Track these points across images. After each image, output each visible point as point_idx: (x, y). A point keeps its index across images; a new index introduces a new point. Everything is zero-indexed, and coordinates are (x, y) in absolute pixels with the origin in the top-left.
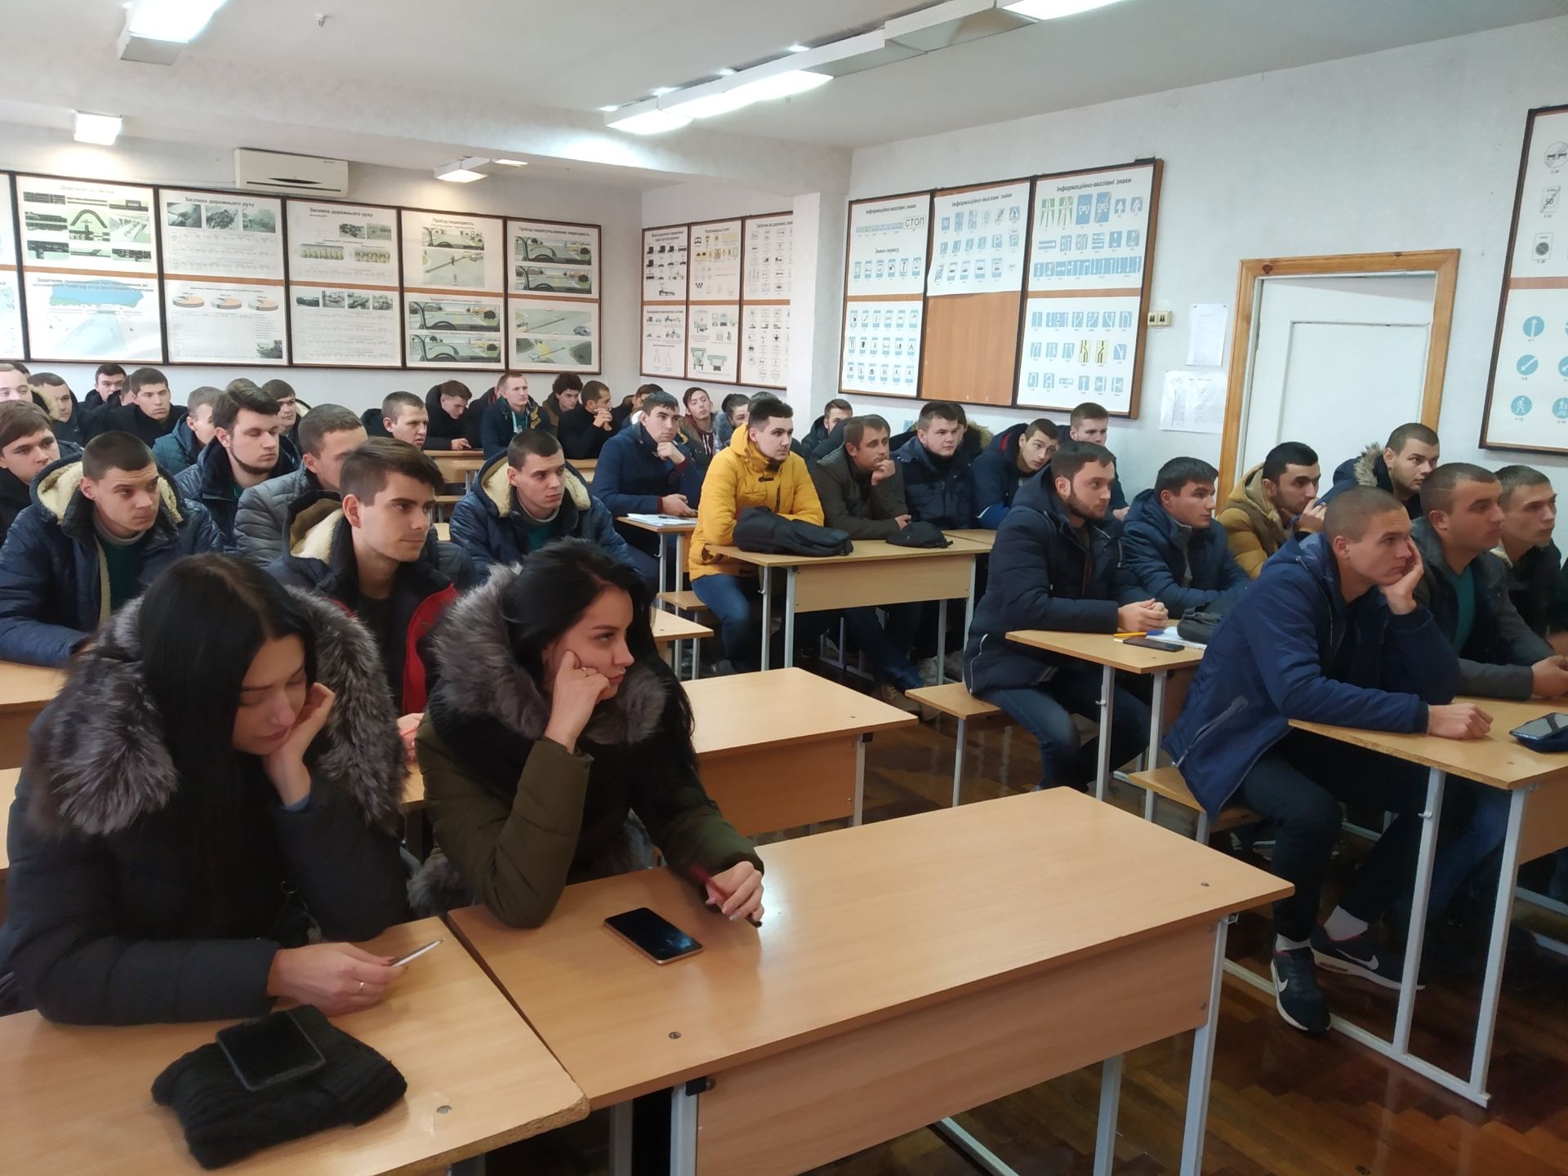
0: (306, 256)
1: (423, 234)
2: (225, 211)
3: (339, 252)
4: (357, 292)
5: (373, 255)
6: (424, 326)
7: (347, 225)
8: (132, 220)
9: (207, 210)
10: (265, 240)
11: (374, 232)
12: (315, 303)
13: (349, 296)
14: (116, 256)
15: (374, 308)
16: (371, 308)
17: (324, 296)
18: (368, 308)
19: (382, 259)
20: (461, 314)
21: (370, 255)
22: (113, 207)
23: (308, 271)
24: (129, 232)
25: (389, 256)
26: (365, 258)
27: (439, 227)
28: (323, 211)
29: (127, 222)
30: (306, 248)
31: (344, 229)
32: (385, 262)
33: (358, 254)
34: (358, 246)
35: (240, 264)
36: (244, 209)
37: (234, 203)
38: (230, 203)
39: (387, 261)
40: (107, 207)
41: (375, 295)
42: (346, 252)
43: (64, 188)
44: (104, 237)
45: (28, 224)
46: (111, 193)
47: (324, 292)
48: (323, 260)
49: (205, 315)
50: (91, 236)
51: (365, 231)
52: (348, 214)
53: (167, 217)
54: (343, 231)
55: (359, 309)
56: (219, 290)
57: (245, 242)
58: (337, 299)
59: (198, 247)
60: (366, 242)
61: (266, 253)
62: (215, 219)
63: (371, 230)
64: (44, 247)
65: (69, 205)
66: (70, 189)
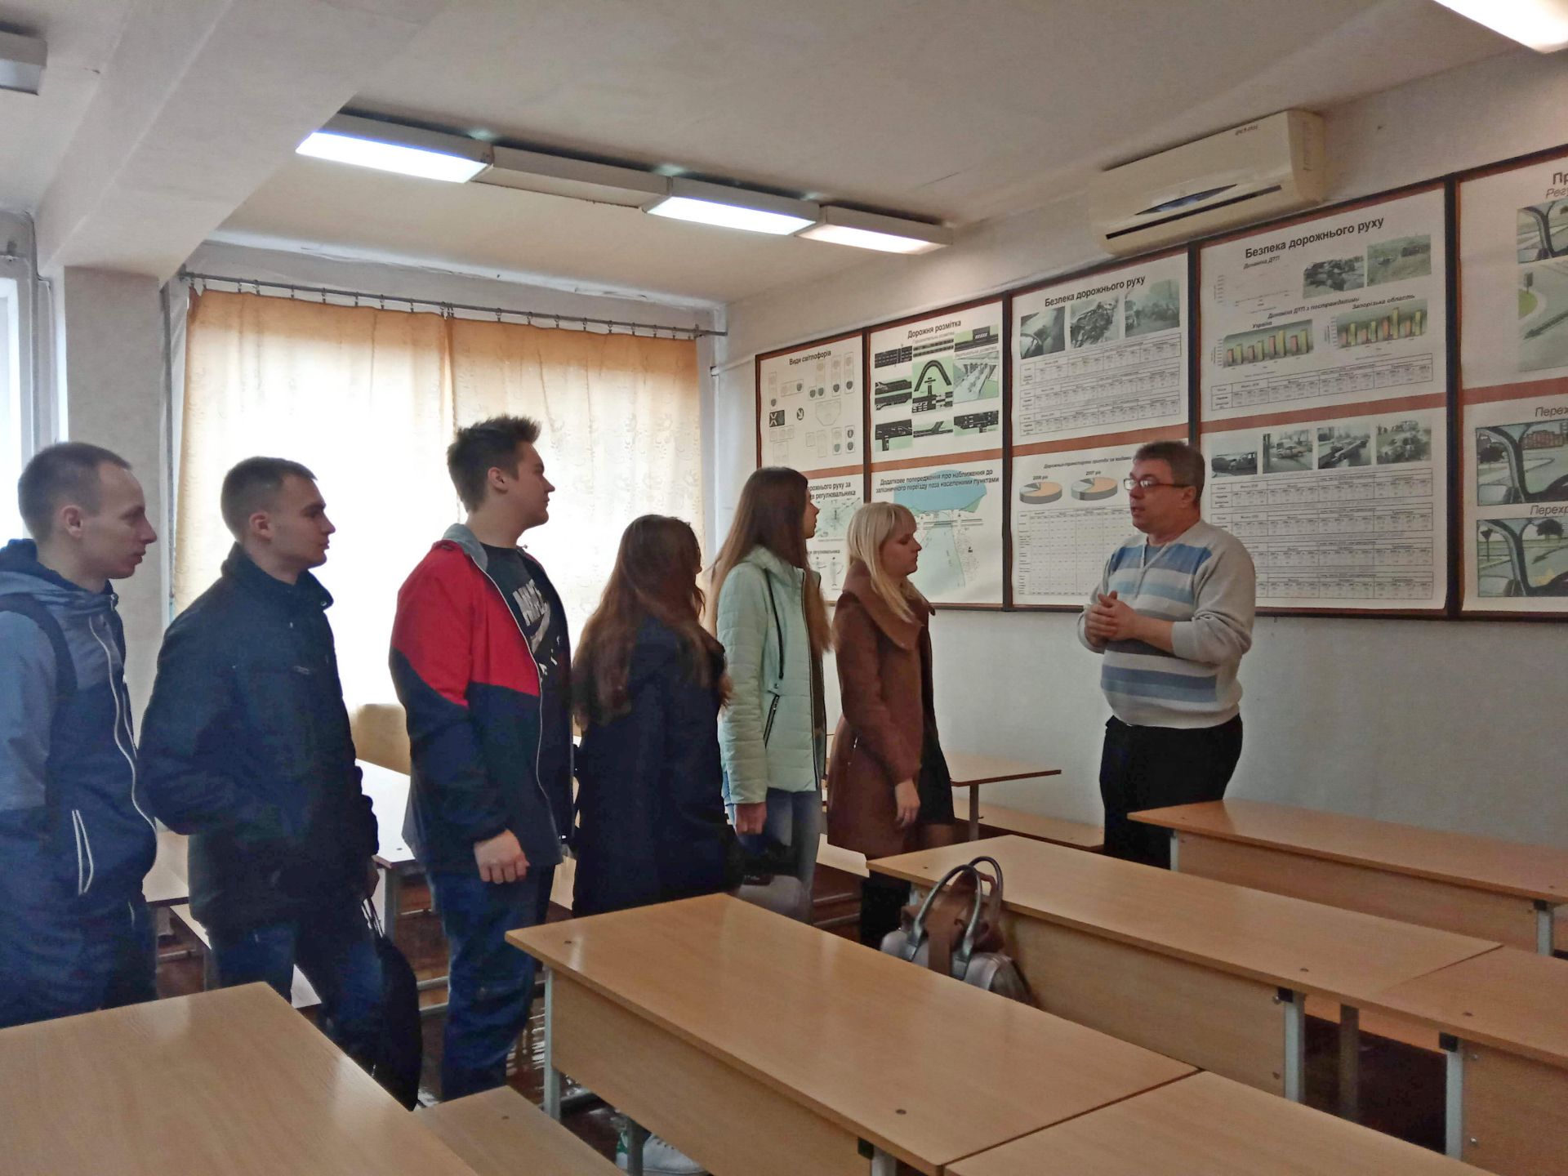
0: (1232, 362)
1: (1523, 228)
2: (1100, 306)
3: (1302, 336)
4: (1340, 425)
5: (1379, 322)
6: (1517, 494)
7: (1321, 265)
8: (979, 362)
9: (1073, 313)
10: (1159, 346)
11: (1386, 262)
12: (1247, 466)
13: (1323, 438)
14: (956, 428)
15: (1381, 459)
16: (1374, 460)
17: (1267, 448)
18: (1368, 463)
19: (1405, 327)
21: (1373, 324)
22: (961, 346)
23: (1236, 394)
24: (974, 384)
25: (1424, 315)
26: (1362, 336)
28: (1271, 249)
29: (974, 367)
30: (1232, 345)
31: (1314, 277)
32: (1411, 334)
33: (1343, 329)
34: (1347, 309)
35: (1118, 407)
36: (1129, 293)
37: (1114, 287)
38: (1106, 289)
39: (1416, 330)
40: (953, 350)
41: (1383, 426)
42: (1317, 333)
43: (911, 335)
44: (947, 400)
45: (877, 401)
46: (958, 324)
47: (1267, 437)
48: (1269, 363)
49: (1063, 514)
50: (934, 402)
51: (1364, 267)
52: (1330, 235)
53: (1019, 344)
54: (1312, 283)
55: (1344, 467)
56: (1082, 463)
57: (1128, 360)
58: (1295, 451)
59: (1057, 389)
60: (1367, 294)
61: (1162, 374)
62: (1083, 328)
63: (1382, 259)
64: (890, 431)
65: (915, 360)
66: (917, 334)
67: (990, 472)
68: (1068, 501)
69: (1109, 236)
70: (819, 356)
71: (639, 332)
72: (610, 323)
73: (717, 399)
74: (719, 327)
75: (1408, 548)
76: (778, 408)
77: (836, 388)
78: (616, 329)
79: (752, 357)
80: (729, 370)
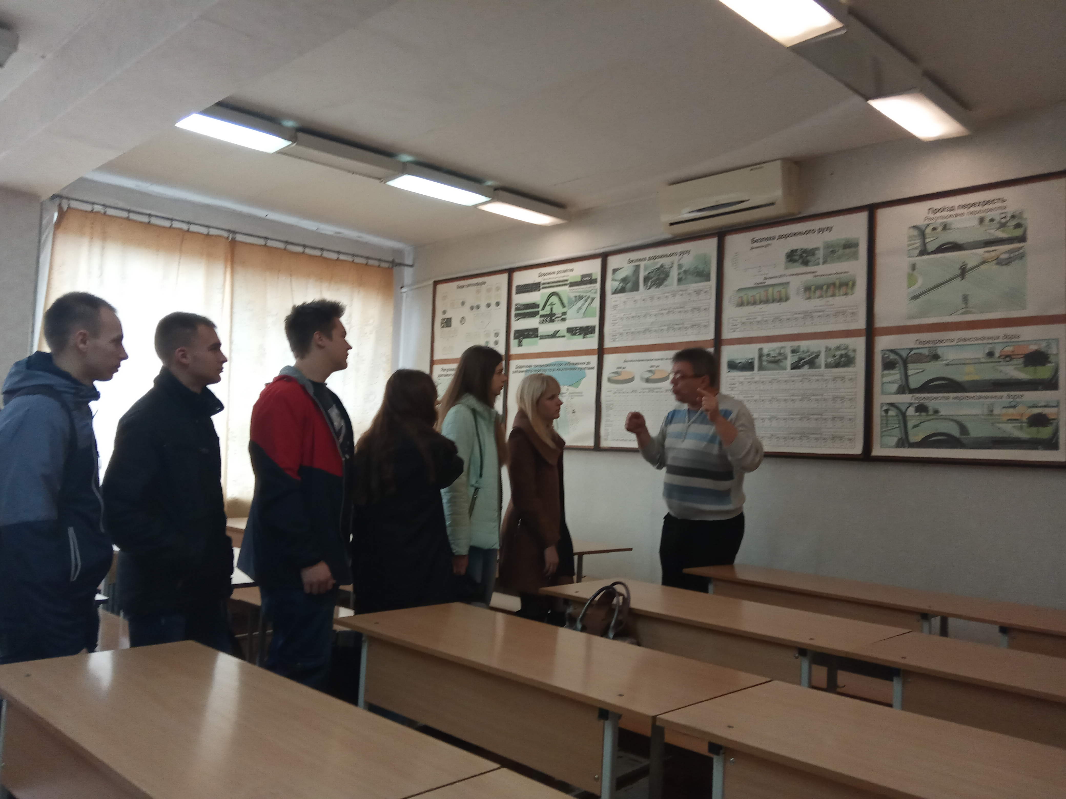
0: (741, 304)
1: (911, 238)
2: (662, 266)
3: (783, 291)
4: (804, 345)
5: (829, 286)
6: (904, 389)
7: (796, 251)
8: (585, 294)
9: (646, 269)
10: (698, 292)
11: (833, 252)
12: (748, 366)
13: (794, 351)
14: (568, 335)
15: (828, 366)
16: (823, 366)
17: (761, 356)
18: (819, 367)
19: (843, 290)
20: (975, 362)
21: (825, 287)
22: (573, 284)
23: (743, 323)
24: (580, 308)
25: (854, 284)
26: (818, 293)
27: (940, 221)
28: (767, 239)
29: (581, 298)
30: (742, 294)
31: (792, 257)
32: (846, 294)
33: (807, 289)
34: (810, 277)
35: (671, 327)
36: (681, 259)
37: (671, 255)
38: (666, 256)
39: (849, 291)
40: (568, 286)
41: (830, 346)
42: (792, 290)
43: (541, 275)
44: (563, 317)
45: (516, 315)
46: (572, 270)
47: (761, 350)
48: (762, 306)
49: (634, 391)
50: (554, 318)
51: (820, 254)
52: (800, 233)
53: (611, 285)
54: (790, 261)
55: (805, 369)
56: (649, 360)
57: (678, 299)
58: (777, 358)
59: (634, 314)
60: (822, 269)
61: (699, 309)
62: (651, 278)
63: (831, 250)
64: (522, 335)
65: (542, 291)
66: (545, 275)
67: (588, 363)
68: (638, 383)
69: (672, 224)
70: (477, 284)
71: (357, 260)
72: (339, 253)
73: (404, 308)
74: (409, 261)
75: (842, 418)
76: (447, 316)
77: (489, 305)
78: (342, 257)
79: (431, 282)
80: (415, 289)
